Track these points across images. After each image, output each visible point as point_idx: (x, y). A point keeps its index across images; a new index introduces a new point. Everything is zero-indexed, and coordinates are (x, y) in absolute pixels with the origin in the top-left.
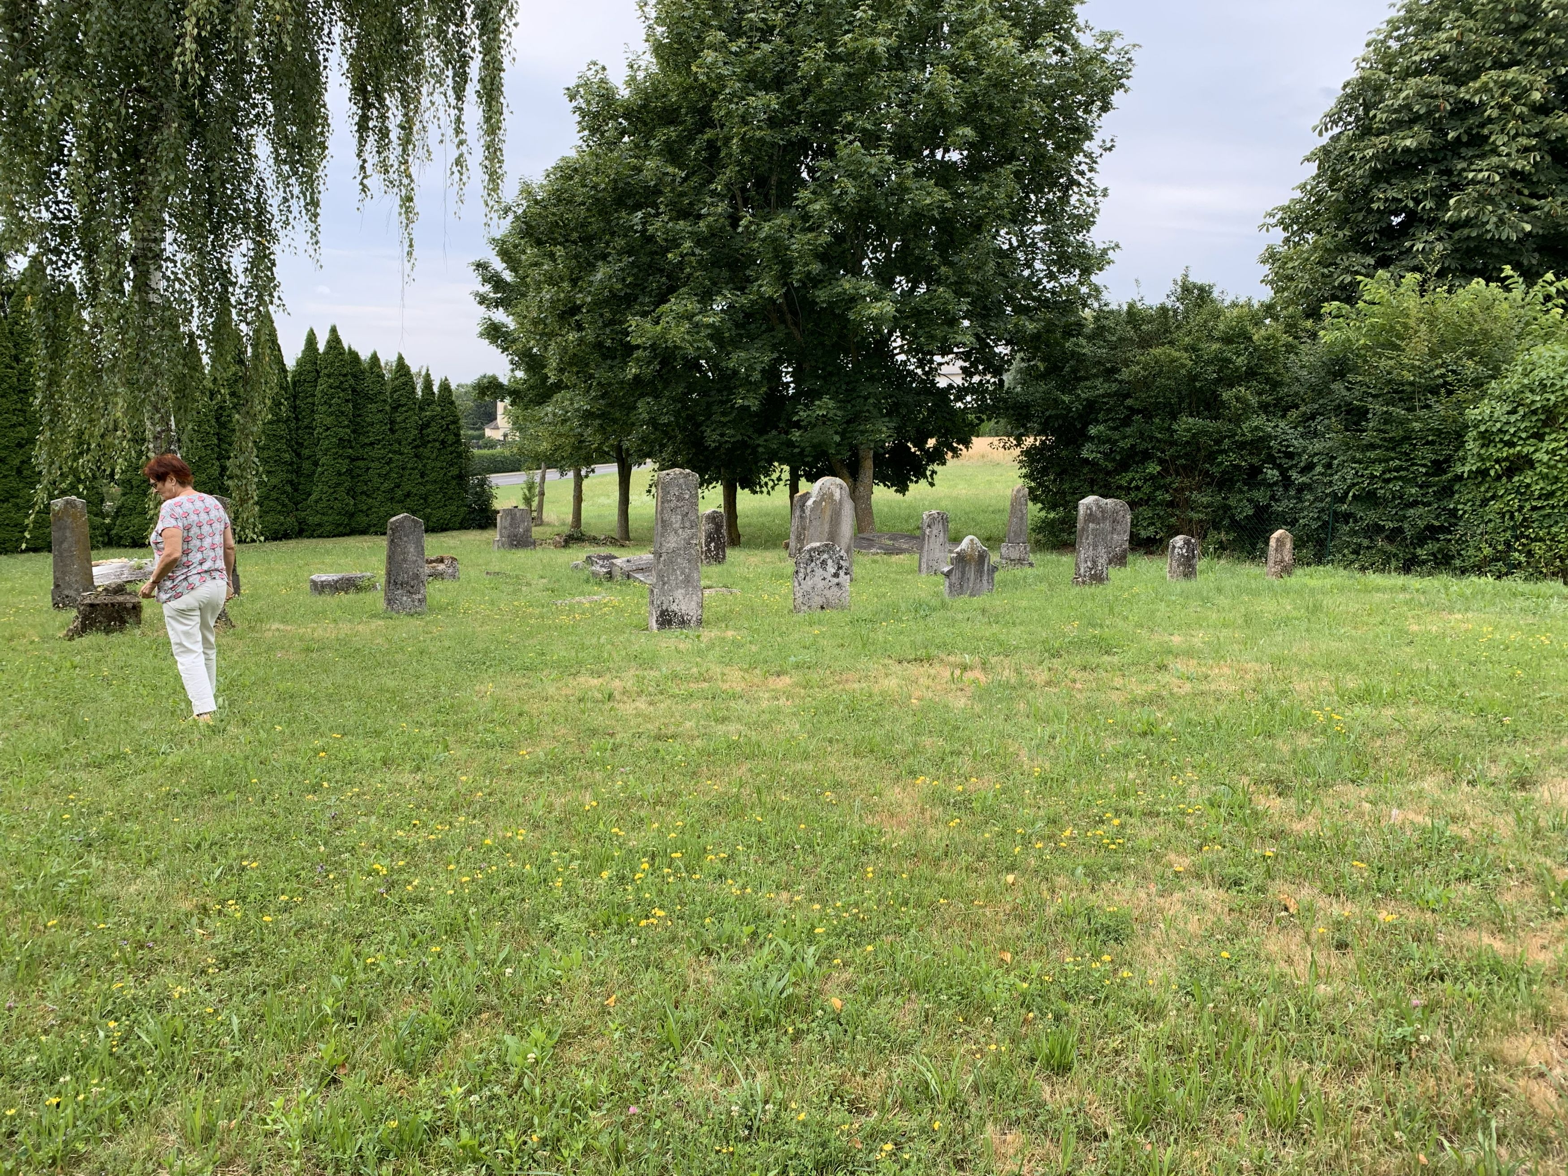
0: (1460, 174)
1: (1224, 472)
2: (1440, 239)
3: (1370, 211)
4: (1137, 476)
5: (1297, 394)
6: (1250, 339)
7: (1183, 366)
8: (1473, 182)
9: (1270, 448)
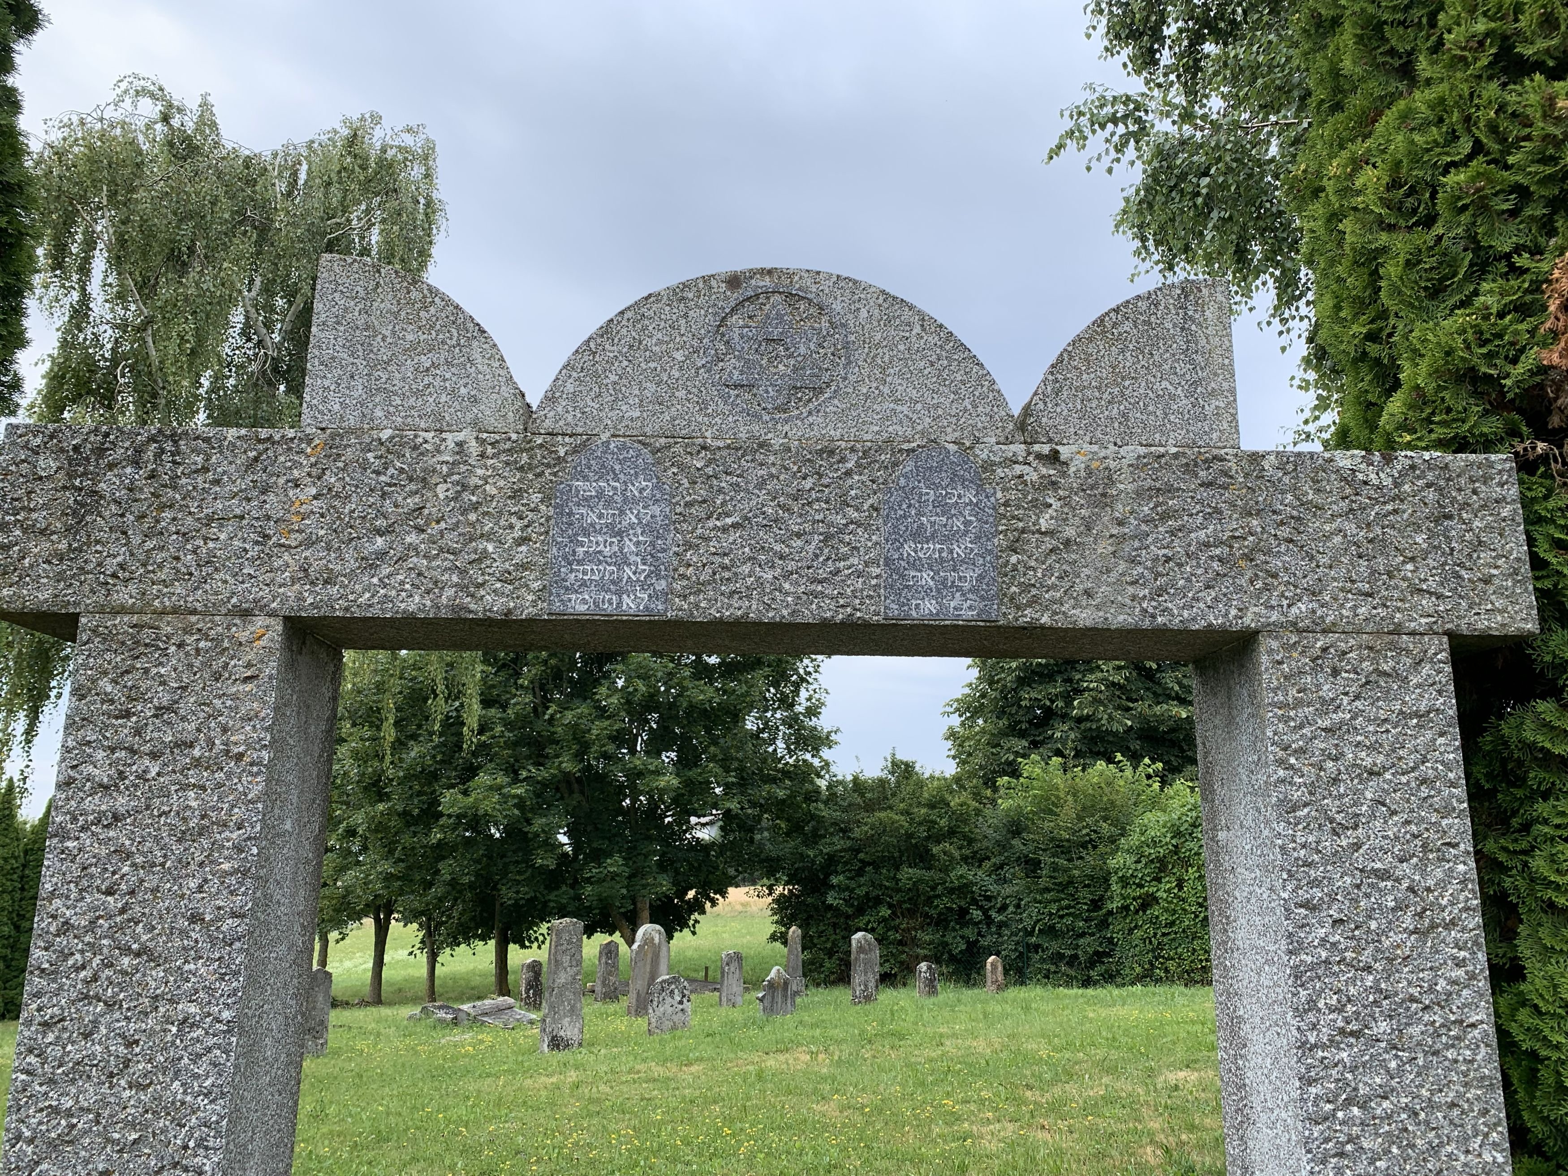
0: (1078, 683)
1: (940, 914)
2: (1071, 729)
3: (1020, 706)
4: (872, 919)
5: (987, 848)
6: (948, 805)
7: (902, 826)
8: (1088, 689)
9: (973, 892)
